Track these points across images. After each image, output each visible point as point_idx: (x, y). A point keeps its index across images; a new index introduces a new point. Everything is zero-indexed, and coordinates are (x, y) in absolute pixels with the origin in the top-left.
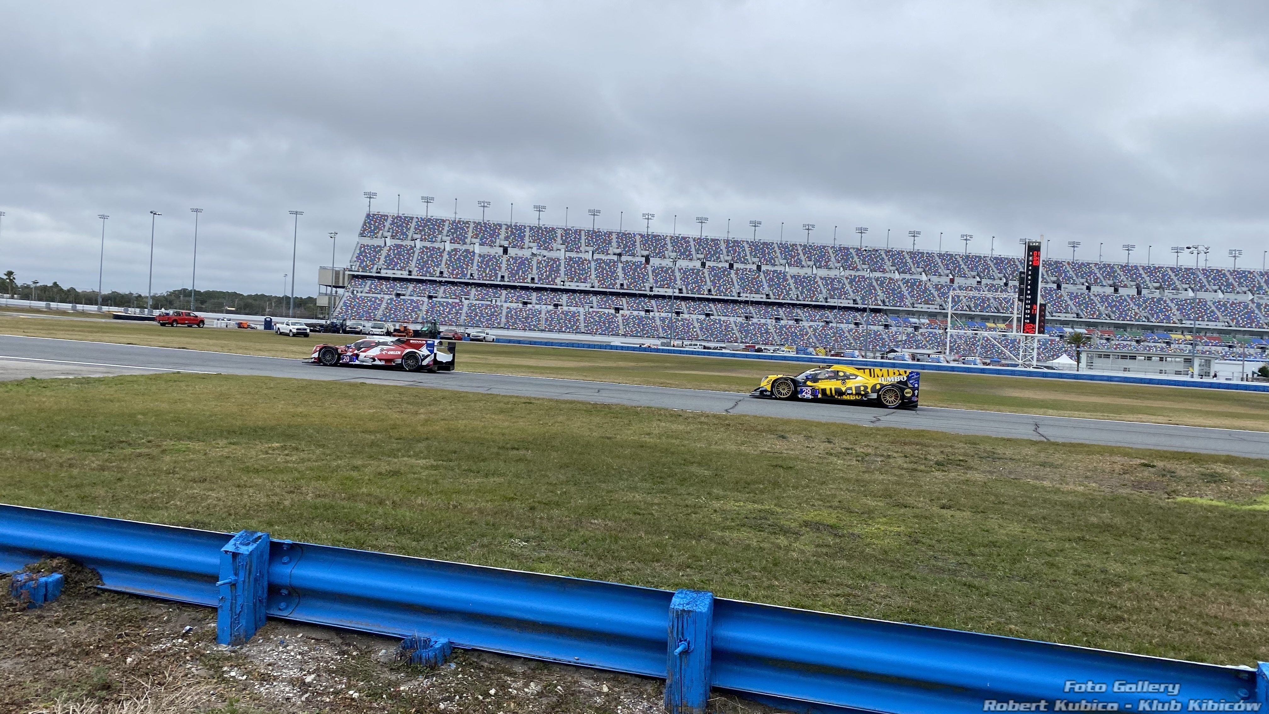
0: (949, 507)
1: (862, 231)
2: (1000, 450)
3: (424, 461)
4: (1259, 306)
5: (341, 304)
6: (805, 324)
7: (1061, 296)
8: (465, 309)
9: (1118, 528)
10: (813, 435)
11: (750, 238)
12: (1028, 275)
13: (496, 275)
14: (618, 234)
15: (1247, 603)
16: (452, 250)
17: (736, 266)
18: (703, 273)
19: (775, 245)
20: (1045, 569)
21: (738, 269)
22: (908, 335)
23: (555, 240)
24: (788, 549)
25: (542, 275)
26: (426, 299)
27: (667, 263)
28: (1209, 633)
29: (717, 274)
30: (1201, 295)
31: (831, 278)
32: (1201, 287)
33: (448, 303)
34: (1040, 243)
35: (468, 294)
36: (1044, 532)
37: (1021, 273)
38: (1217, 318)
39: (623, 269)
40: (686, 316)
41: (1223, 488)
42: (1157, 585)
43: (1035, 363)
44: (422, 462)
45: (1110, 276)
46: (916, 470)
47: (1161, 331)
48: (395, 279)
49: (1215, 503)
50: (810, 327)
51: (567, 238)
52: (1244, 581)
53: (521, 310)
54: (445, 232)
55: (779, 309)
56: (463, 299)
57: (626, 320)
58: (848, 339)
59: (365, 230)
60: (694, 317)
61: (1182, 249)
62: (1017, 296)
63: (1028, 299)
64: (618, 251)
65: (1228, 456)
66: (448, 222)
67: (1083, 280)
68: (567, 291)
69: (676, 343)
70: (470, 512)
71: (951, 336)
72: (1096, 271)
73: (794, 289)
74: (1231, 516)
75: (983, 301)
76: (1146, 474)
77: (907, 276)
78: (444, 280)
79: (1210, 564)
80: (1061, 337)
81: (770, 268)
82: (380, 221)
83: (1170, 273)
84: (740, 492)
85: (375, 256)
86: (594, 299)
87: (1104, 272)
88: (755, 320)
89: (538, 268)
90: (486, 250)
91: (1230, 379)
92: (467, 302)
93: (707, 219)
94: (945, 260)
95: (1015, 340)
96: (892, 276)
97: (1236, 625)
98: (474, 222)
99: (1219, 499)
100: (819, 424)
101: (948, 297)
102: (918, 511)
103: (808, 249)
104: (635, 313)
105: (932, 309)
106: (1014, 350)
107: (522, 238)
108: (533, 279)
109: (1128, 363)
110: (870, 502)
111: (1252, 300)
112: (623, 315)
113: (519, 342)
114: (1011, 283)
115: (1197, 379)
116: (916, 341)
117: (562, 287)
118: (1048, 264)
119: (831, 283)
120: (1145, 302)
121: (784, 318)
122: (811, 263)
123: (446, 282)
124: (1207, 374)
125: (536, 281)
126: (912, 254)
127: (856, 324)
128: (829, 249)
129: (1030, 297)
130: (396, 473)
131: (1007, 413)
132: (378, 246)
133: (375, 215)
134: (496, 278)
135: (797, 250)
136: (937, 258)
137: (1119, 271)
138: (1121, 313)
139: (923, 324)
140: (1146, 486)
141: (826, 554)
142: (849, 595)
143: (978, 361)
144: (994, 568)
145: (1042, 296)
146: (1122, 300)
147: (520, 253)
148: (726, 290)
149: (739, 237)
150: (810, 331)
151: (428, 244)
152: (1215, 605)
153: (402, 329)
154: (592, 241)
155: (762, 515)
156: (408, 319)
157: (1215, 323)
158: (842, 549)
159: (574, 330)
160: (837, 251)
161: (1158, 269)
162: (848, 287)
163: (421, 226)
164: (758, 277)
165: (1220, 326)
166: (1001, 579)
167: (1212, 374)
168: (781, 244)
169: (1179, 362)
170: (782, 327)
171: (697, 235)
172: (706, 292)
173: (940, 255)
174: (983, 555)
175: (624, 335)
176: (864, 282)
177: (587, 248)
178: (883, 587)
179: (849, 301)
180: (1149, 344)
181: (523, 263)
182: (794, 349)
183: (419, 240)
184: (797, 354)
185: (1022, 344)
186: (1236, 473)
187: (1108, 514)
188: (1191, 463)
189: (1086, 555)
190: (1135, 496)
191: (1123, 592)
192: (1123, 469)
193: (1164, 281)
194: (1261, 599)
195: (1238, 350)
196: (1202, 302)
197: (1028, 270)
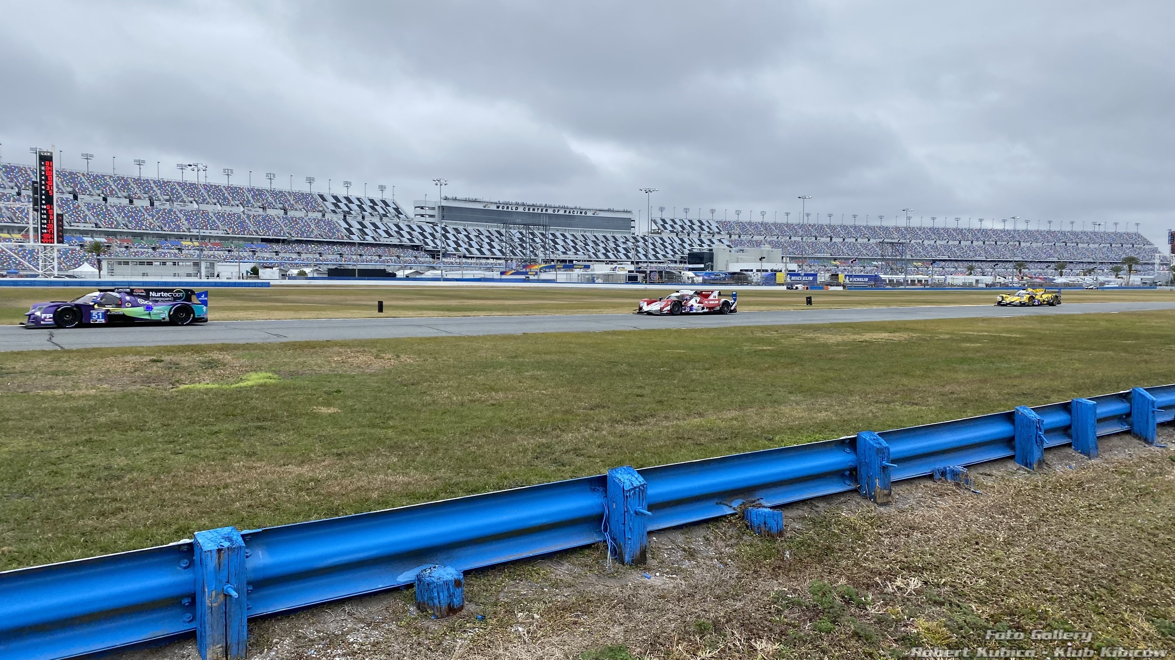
2: (9, 365)
4: (248, 216)
7: (79, 206)
9: (125, 424)
12: (41, 185)
15: (229, 469)
20: (48, 479)
28: (196, 502)
30: (203, 207)
32: (204, 200)
34: (51, 153)
36: (50, 442)
37: (34, 182)
38: (218, 227)
41: (218, 372)
42: (156, 469)
43: (56, 272)
45: (125, 188)
47: (173, 239)
49: (210, 386)
52: (227, 450)
61: (185, 166)
62: (31, 205)
63: (44, 209)
65: (223, 344)
67: (99, 192)
72: (111, 183)
74: (222, 395)
76: (154, 369)
79: (203, 441)
80: (81, 246)
83: (177, 187)
87: (118, 184)
91: (230, 278)
95: (33, 250)
97: (219, 489)
99: (213, 382)
106: (34, 260)
109: (146, 268)
111: (243, 212)
114: (24, 193)
115: (204, 280)
118: (62, 174)
120: (157, 213)
124: (212, 275)
129: (45, 207)
137: (132, 184)
138: (137, 223)
140: (154, 380)
145: (59, 206)
146: (137, 211)
152: (203, 476)
157: (216, 231)
161: (167, 183)
165: (221, 233)
167: (216, 275)
169: (189, 266)
180: (164, 251)
185: (40, 254)
186: (228, 357)
187: (116, 412)
188: (193, 354)
189: (91, 456)
190: (143, 391)
191: (125, 484)
192: (134, 367)
193: (173, 194)
194: (239, 462)
195: (235, 254)
196: (205, 213)
197: (41, 180)
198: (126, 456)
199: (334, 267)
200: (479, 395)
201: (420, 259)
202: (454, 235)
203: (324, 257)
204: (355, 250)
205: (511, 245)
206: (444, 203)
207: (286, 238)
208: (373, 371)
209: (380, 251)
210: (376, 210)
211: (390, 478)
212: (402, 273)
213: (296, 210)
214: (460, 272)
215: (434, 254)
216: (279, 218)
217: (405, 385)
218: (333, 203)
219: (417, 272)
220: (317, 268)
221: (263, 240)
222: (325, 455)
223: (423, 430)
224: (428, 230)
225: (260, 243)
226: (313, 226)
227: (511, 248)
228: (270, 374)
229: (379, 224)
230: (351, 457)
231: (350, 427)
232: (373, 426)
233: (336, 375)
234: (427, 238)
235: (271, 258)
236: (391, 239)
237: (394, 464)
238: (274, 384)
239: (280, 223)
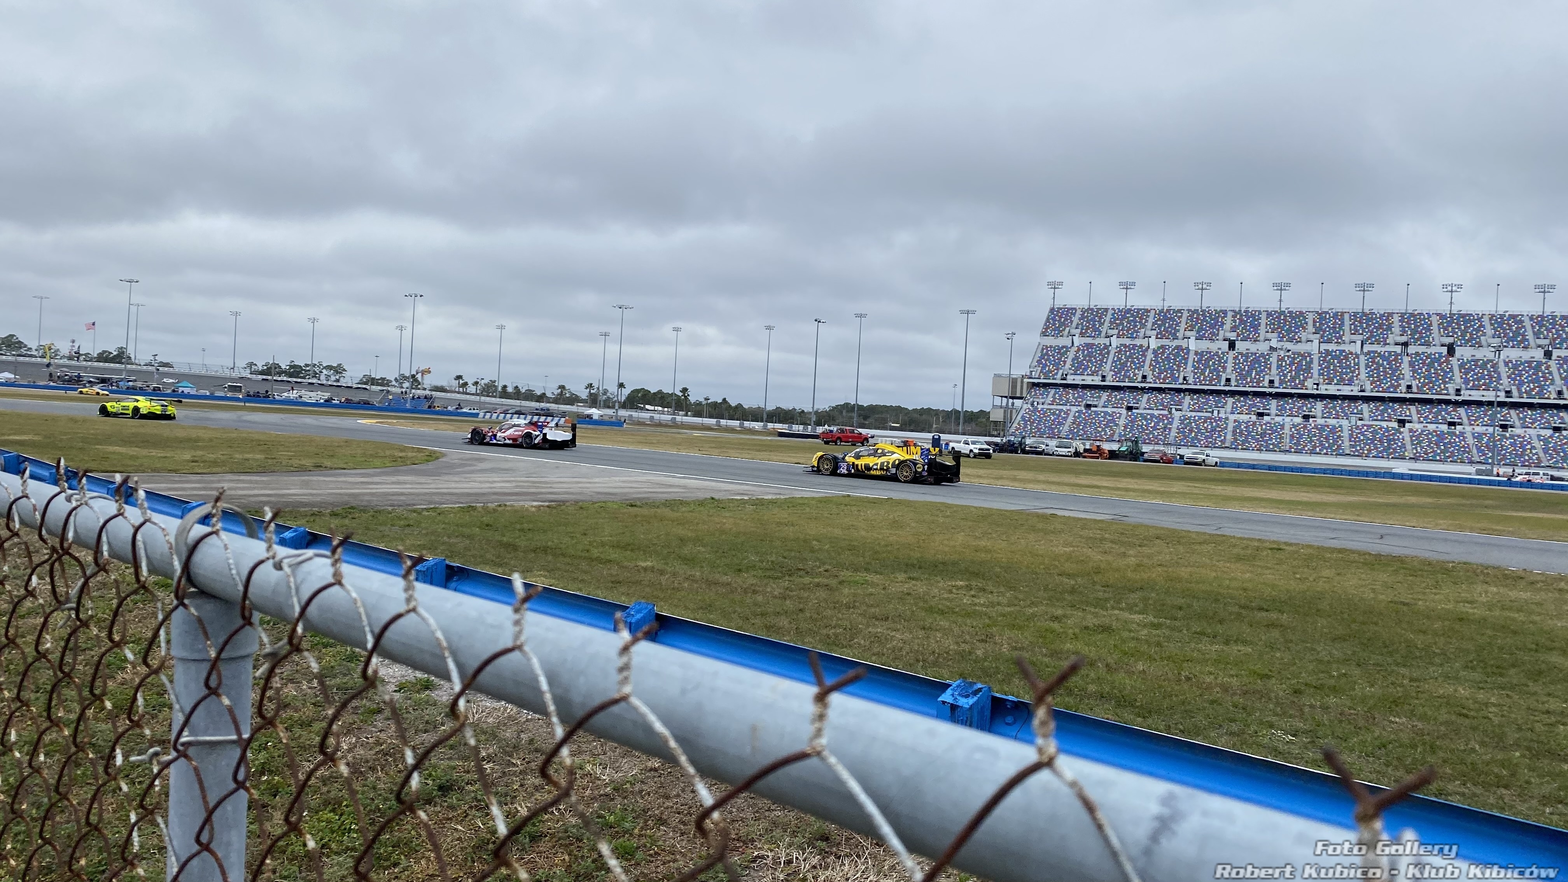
3: (1141, 617)
5: (1019, 418)
8: (1176, 423)
13: (1219, 377)
14: (1402, 315)
16: (1159, 348)
18: (1548, 368)
23: (1304, 328)
25: (1285, 376)
26: (1124, 411)
27: (1484, 353)
33: (1152, 416)
35: (1180, 403)
39: (1411, 364)
40: (1518, 431)
44: (1137, 617)
48: (1085, 387)
51: (1321, 324)
53: (1254, 424)
54: (1149, 325)
56: (1173, 411)
57: (1416, 437)
59: (1048, 327)
60: (1532, 431)
64: (1404, 339)
66: (1153, 312)
68: (1322, 397)
69: (1502, 470)
70: (1209, 687)
78: (1148, 385)
82: (1067, 315)
85: (1059, 359)
86: (1365, 407)
89: (1279, 367)
90: (1204, 345)
92: (1177, 414)
93: (1552, 287)
98: (1189, 310)
104: (1431, 427)
107: (1256, 328)
108: (1271, 382)
112: (1411, 430)
113: (1253, 467)
117: (1315, 392)
123: (1150, 388)
125: (1276, 384)
130: (1106, 629)
132: (1063, 347)
133: (1061, 309)
134: (1219, 382)
147: (1253, 348)
151: (1127, 342)
153: (1095, 449)
154: (1361, 327)
156: (1101, 436)
159: (1334, 451)
163: (1118, 319)
171: (1537, 310)
172: (1554, 395)
175: (1415, 459)
177: (1354, 337)
181: (1258, 362)
183: (1115, 337)
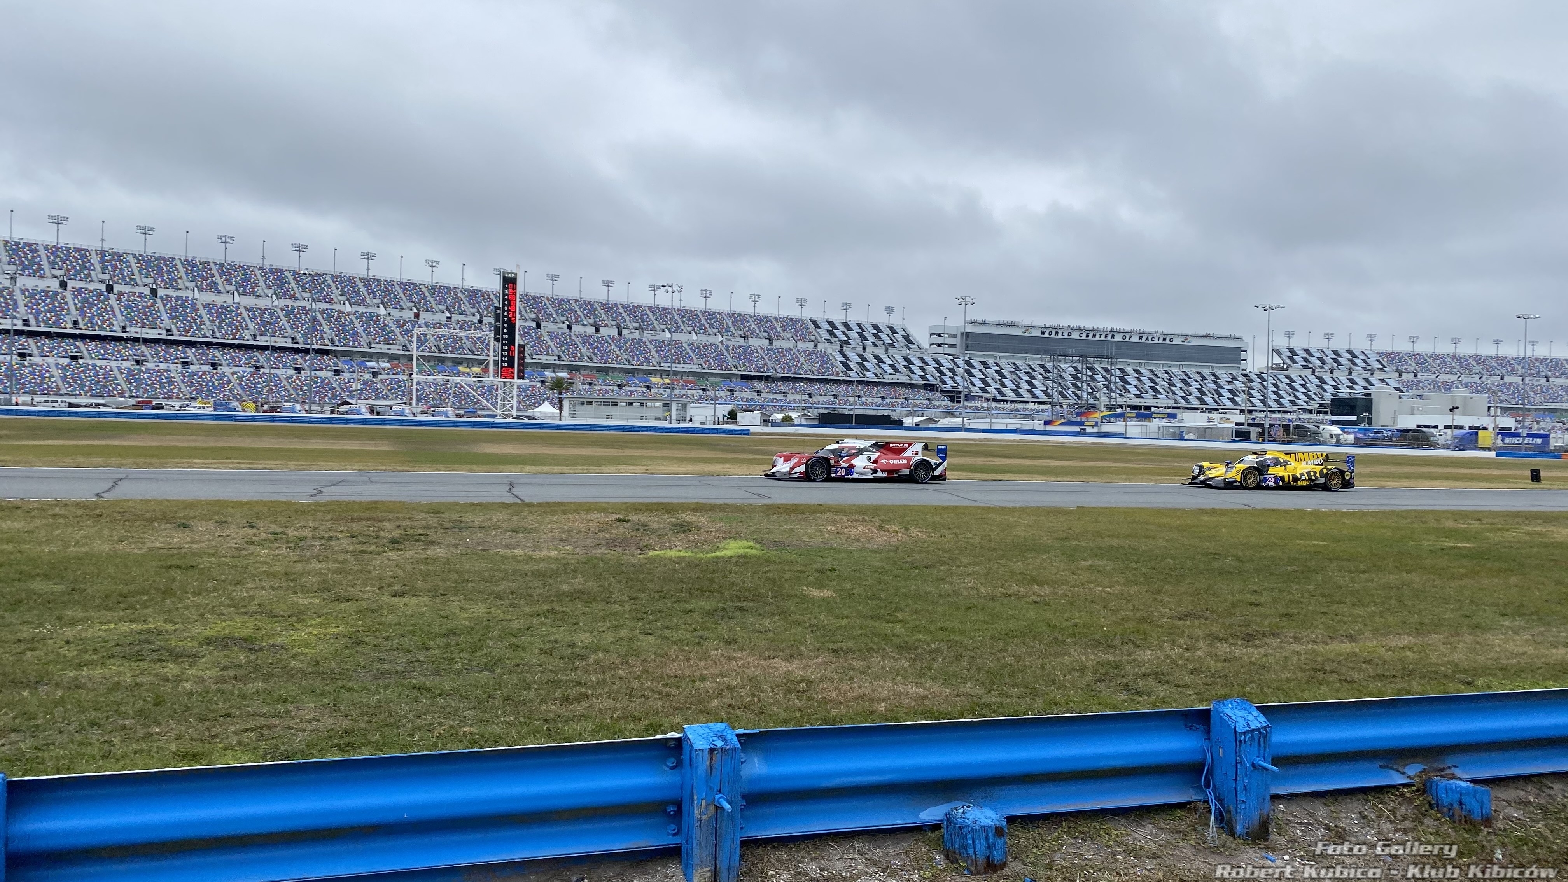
0: (403, 594)
1: (300, 249)
2: (468, 518)
4: (727, 347)
6: (226, 370)
7: (542, 335)
9: (589, 593)
10: (230, 519)
11: (139, 250)
12: (504, 311)
15: (705, 657)
17: (116, 288)
18: (64, 298)
19: (178, 262)
20: (509, 653)
21: (120, 293)
22: (365, 382)
24: (178, 680)
28: (669, 695)
29: (86, 301)
30: (677, 336)
31: (260, 309)
32: (677, 328)
34: (516, 274)
36: (510, 609)
37: (497, 308)
38: (692, 360)
41: (691, 538)
42: (623, 650)
43: (514, 413)
45: (591, 314)
46: (363, 552)
47: (641, 375)
49: (682, 554)
50: (233, 374)
52: (702, 633)
55: (188, 350)
58: (287, 390)
60: (50, 360)
61: (659, 287)
62: (493, 335)
63: (505, 339)
65: (697, 503)
67: (563, 319)
69: (21, 400)
71: (418, 383)
72: (577, 309)
73: (207, 323)
74: (697, 565)
75: (455, 340)
76: (621, 530)
77: (362, 309)
79: (675, 620)
80: (543, 382)
81: (171, 293)
83: (649, 312)
84: (110, 609)
87: (584, 309)
88: (150, 365)
91: (703, 423)
93: (66, 219)
94: (407, 289)
95: (492, 387)
96: (342, 308)
97: (694, 681)
99: (686, 549)
100: (238, 505)
101: (412, 336)
102: (364, 604)
103: (228, 270)
105: (394, 350)
106: (492, 398)
109: (611, 410)
110: (302, 600)
111: (722, 342)
114: (486, 320)
115: (675, 424)
116: (374, 390)
118: (526, 298)
119: (261, 315)
120: (625, 343)
121: (195, 361)
122: (232, 288)
124: (684, 419)
126: (366, 281)
127: (297, 369)
128: (256, 271)
129: (506, 336)
131: (480, 473)
135: (210, 269)
136: (397, 288)
137: (599, 309)
138: (603, 356)
139: (383, 369)
140: (619, 543)
141: (235, 678)
142: (262, 727)
143: (450, 412)
144: (451, 661)
145: (521, 335)
146: (603, 341)
148: (103, 322)
149: (120, 248)
150: (234, 379)
152: (675, 664)
155: (143, 637)
157: (690, 366)
158: (257, 668)
160: (266, 273)
161: (637, 308)
162: (284, 320)
164: (153, 304)
165: (694, 368)
166: (459, 673)
167: (688, 419)
168: (186, 260)
169: (658, 407)
170: (192, 374)
171: (50, 241)
172: (70, 325)
173: (401, 284)
174: (439, 647)
176: (305, 315)
178: (309, 710)
179: (285, 340)
180: (631, 389)
182: (211, 405)
184: (215, 410)
185: (500, 392)
186: (702, 520)
187: (580, 579)
188: (663, 514)
189: (554, 630)
190: (609, 556)
191: (589, 665)
192: (598, 527)
193: (643, 321)
194: (717, 650)
195: (711, 393)
196: (678, 343)
197: (504, 305)
198: (592, 632)
199: (826, 411)
200: (1016, 588)
201: (934, 402)
202: (980, 370)
203: (814, 399)
204: (852, 390)
205: (1060, 385)
206: (970, 329)
207: (770, 374)
208: (875, 546)
209: (883, 391)
210: (880, 339)
211: (901, 689)
212: (911, 421)
213: (783, 339)
214: (988, 420)
215: (953, 396)
216: (762, 349)
217: (916, 568)
218: (828, 331)
219: (930, 420)
220: (806, 412)
221: (743, 377)
222: (818, 650)
223: (941, 629)
224: (946, 362)
225: (739, 380)
226: (802, 360)
227: (1060, 389)
228: (752, 544)
229: (884, 357)
230: (850, 656)
231: (847, 617)
232: (877, 618)
233: (829, 549)
234: (945, 375)
235: (752, 399)
236: (898, 376)
237: (906, 671)
238: (755, 556)
239: (764, 355)
